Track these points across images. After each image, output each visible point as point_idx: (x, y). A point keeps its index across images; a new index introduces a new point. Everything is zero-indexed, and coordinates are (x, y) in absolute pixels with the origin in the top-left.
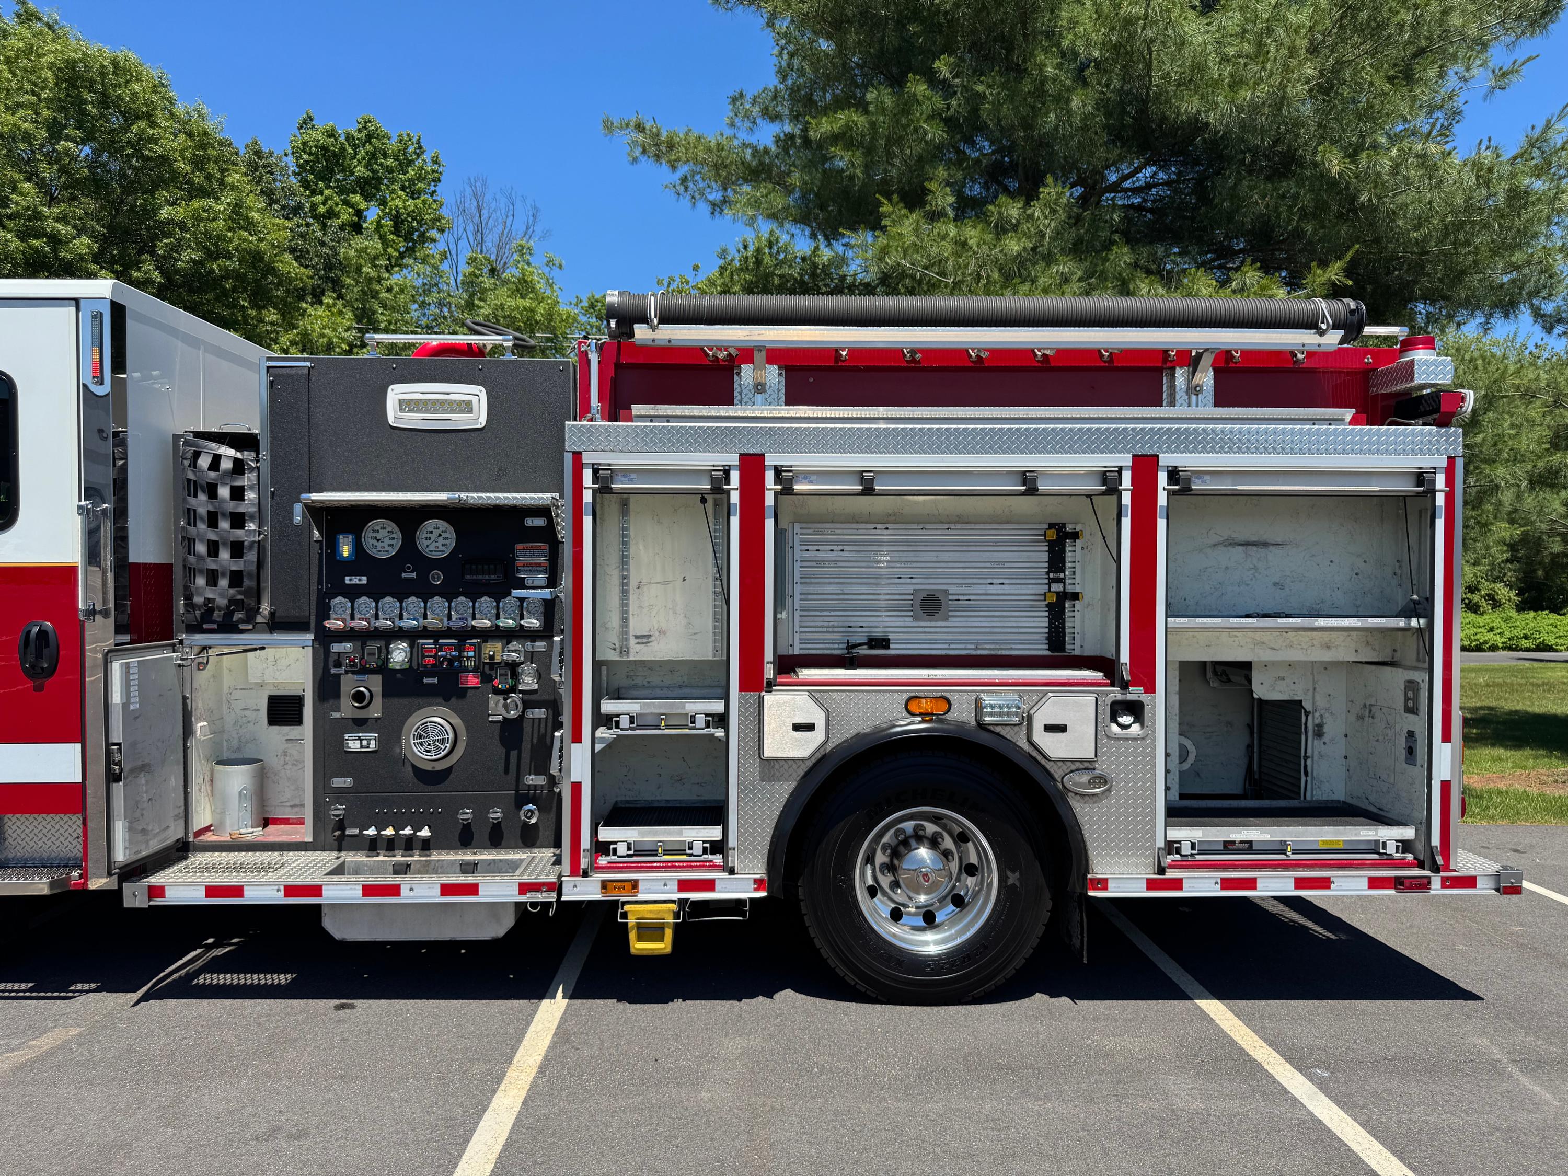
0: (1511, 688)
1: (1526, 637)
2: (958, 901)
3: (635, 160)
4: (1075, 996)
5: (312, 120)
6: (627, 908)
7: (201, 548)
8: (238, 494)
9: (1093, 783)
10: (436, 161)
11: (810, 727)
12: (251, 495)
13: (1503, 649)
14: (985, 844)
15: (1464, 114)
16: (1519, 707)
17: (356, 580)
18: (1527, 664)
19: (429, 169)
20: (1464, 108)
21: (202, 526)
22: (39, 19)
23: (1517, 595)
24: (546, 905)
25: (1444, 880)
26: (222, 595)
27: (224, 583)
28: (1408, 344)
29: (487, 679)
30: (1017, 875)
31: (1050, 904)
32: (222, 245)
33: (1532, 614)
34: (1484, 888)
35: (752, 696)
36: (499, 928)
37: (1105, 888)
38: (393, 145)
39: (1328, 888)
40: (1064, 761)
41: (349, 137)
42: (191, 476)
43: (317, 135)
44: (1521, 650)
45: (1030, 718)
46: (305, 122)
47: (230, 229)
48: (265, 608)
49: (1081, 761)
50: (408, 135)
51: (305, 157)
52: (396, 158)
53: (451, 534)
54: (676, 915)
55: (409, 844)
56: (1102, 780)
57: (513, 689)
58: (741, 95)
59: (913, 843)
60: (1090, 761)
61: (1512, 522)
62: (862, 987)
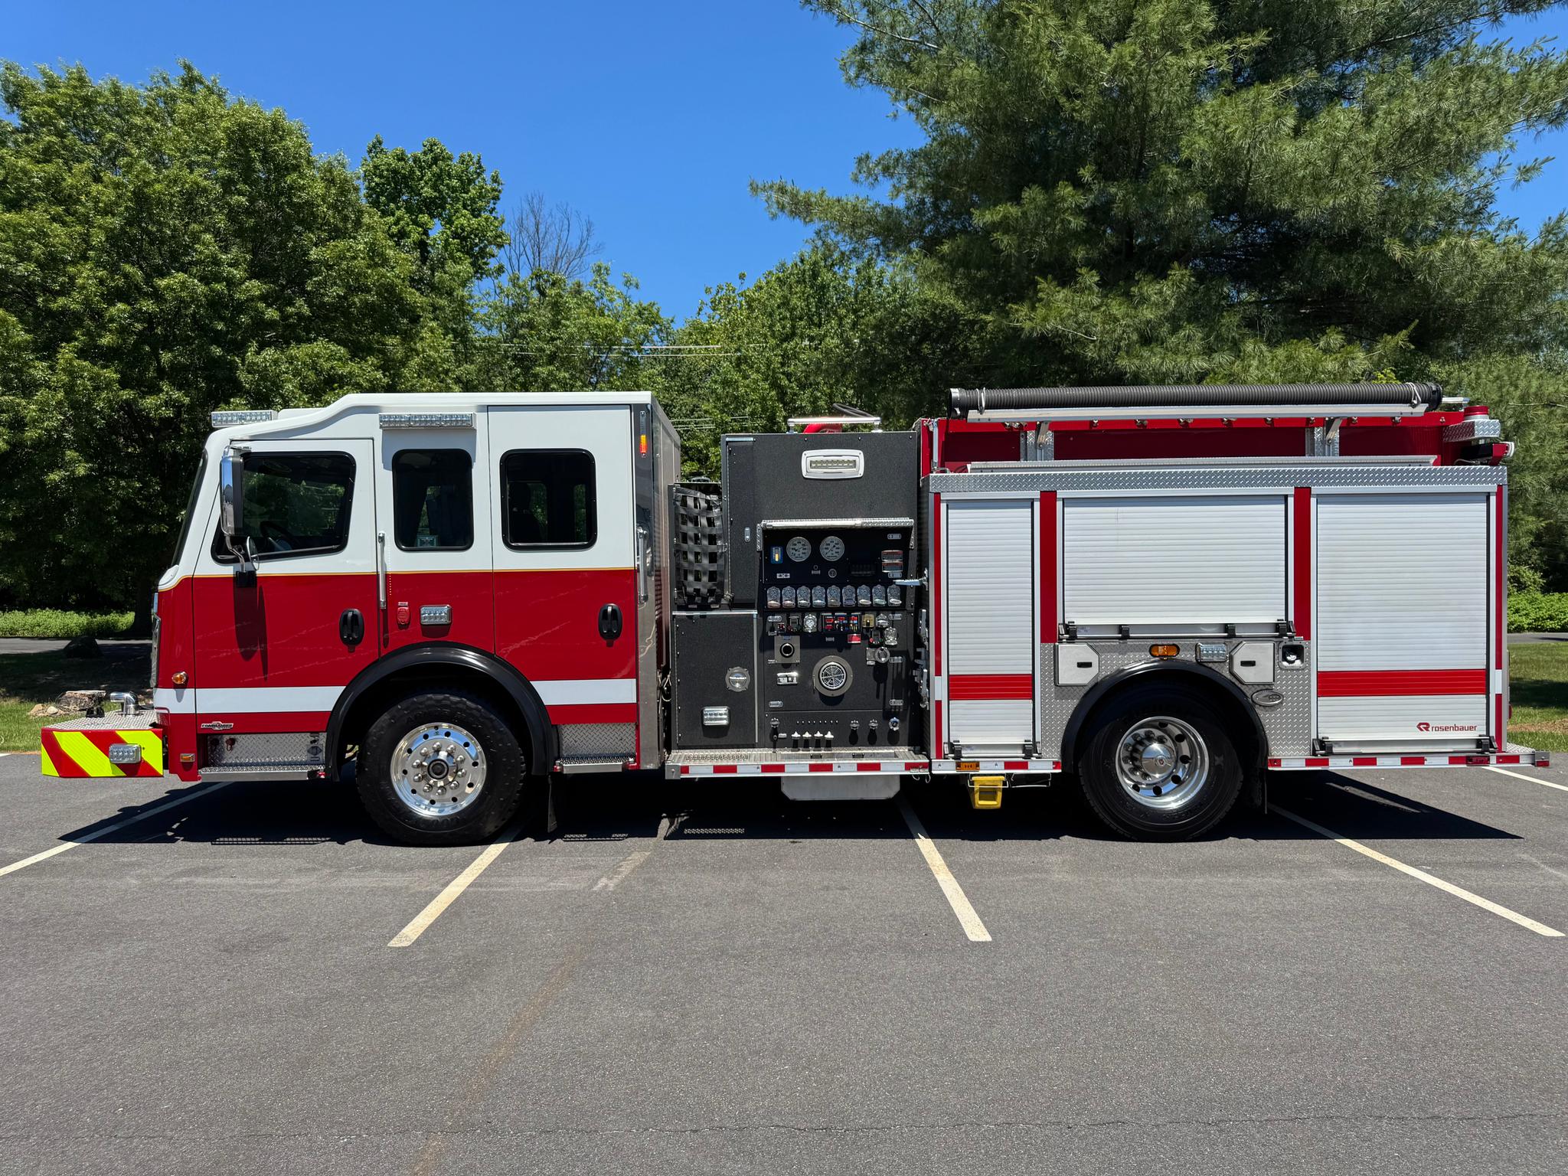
0: (1538, 665)
1: (1551, 618)
2: (1177, 780)
3: (774, 217)
4: (1256, 838)
5: (380, 143)
6: (974, 778)
7: (691, 557)
8: (711, 522)
9: (1270, 698)
10: (495, 180)
11: (1088, 665)
12: (718, 523)
13: (1529, 629)
14: (1200, 740)
15: (1497, 198)
16: (1546, 677)
17: (783, 576)
18: (1553, 643)
19: (489, 187)
20: (1496, 193)
21: (691, 543)
22: (201, 83)
23: (1542, 577)
24: (923, 777)
25: (1498, 758)
26: (704, 586)
27: (705, 579)
28: (1471, 410)
29: (864, 637)
30: (1222, 758)
31: (1241, 778)
32: (362, 280)
33: (1557, 595)
34: (1525, 762)
35: (1050, 646)
36: (891, 792)
37: (1279, 765)
38: (455, 166)
39: (1423, 763)
40: (1253, 685)
41: (416, 160)
42: (682, 512)
43: (388, 159)
44: (1546, 630)
45: (1231, 658)
46: (374, 146)
47: (369, 266)
48: (728, 595)
49: (1264, 684)
50: (469, 156)
51: (376, 179)
52: (460, 178)
53: (841, 546)
54: (1004, 784)
55: (818, 743)
56: (1279, 696)
57: (882, 644)
58: (867, 157)
59: (1147, 742)
60: (1270, 684)
61: (1538, 514)
62: (1121, 831)
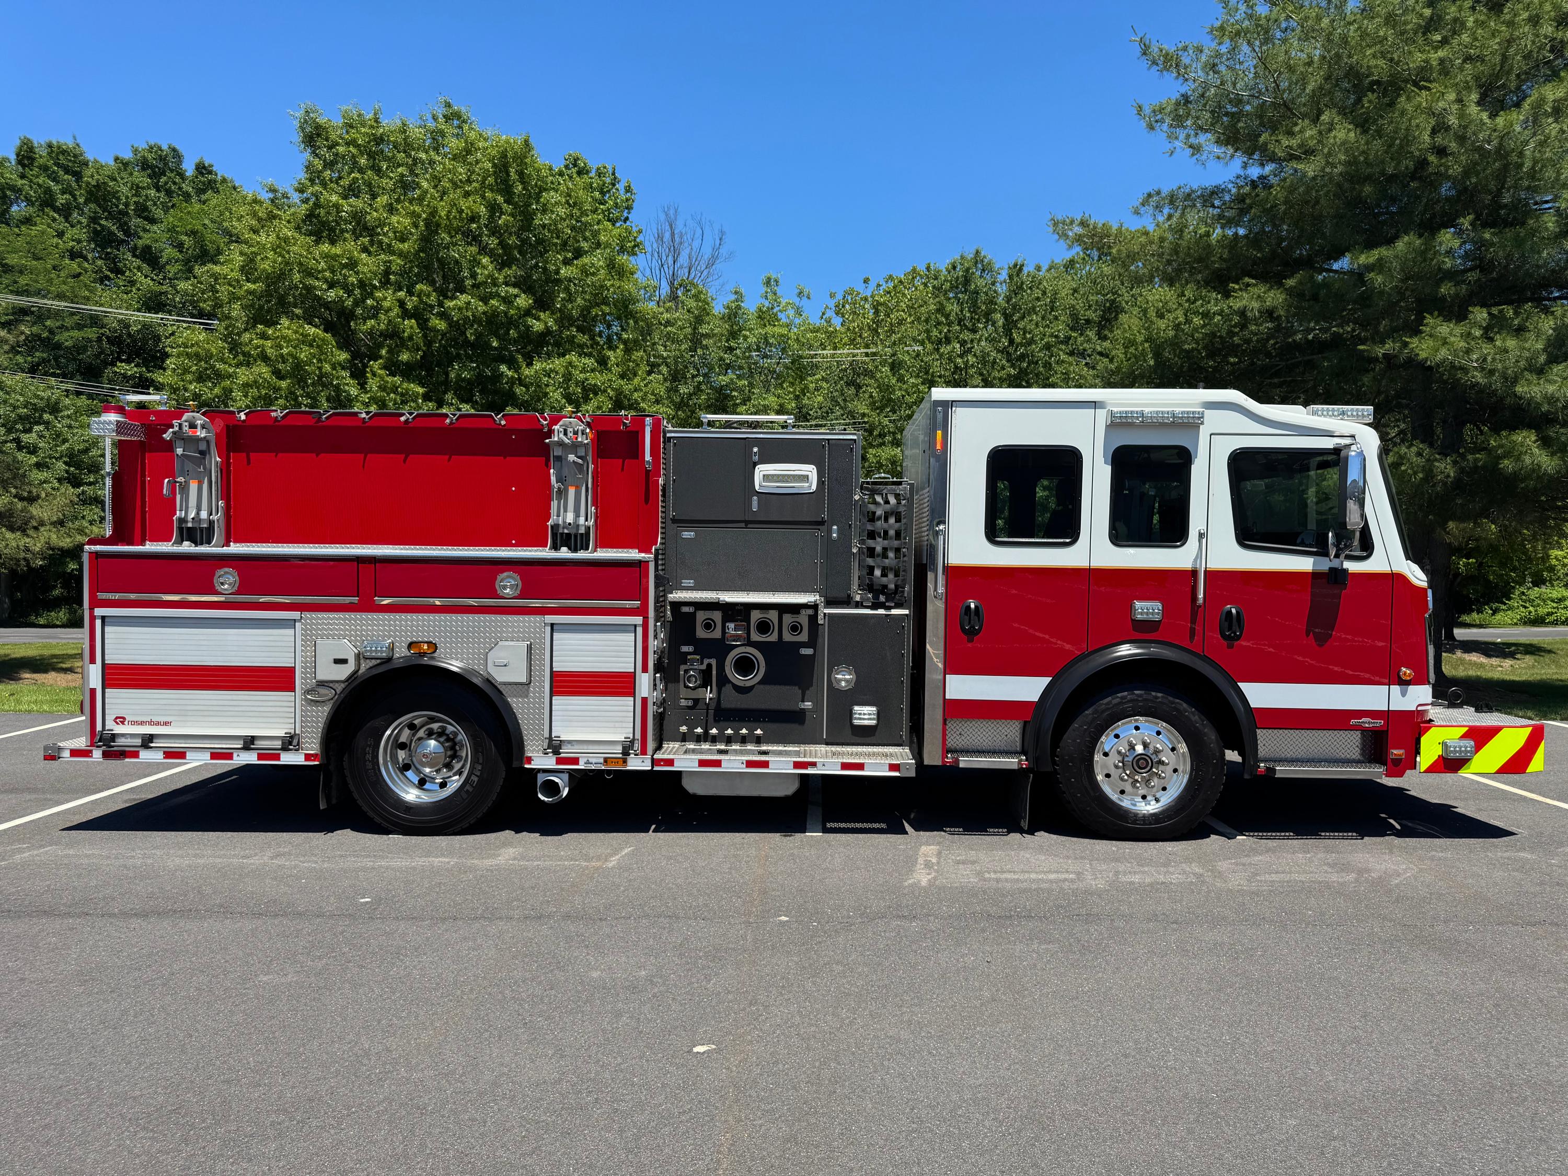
10: (628, 189)
19: (623, 197)
50: (605, 168)
52: (601, 190)
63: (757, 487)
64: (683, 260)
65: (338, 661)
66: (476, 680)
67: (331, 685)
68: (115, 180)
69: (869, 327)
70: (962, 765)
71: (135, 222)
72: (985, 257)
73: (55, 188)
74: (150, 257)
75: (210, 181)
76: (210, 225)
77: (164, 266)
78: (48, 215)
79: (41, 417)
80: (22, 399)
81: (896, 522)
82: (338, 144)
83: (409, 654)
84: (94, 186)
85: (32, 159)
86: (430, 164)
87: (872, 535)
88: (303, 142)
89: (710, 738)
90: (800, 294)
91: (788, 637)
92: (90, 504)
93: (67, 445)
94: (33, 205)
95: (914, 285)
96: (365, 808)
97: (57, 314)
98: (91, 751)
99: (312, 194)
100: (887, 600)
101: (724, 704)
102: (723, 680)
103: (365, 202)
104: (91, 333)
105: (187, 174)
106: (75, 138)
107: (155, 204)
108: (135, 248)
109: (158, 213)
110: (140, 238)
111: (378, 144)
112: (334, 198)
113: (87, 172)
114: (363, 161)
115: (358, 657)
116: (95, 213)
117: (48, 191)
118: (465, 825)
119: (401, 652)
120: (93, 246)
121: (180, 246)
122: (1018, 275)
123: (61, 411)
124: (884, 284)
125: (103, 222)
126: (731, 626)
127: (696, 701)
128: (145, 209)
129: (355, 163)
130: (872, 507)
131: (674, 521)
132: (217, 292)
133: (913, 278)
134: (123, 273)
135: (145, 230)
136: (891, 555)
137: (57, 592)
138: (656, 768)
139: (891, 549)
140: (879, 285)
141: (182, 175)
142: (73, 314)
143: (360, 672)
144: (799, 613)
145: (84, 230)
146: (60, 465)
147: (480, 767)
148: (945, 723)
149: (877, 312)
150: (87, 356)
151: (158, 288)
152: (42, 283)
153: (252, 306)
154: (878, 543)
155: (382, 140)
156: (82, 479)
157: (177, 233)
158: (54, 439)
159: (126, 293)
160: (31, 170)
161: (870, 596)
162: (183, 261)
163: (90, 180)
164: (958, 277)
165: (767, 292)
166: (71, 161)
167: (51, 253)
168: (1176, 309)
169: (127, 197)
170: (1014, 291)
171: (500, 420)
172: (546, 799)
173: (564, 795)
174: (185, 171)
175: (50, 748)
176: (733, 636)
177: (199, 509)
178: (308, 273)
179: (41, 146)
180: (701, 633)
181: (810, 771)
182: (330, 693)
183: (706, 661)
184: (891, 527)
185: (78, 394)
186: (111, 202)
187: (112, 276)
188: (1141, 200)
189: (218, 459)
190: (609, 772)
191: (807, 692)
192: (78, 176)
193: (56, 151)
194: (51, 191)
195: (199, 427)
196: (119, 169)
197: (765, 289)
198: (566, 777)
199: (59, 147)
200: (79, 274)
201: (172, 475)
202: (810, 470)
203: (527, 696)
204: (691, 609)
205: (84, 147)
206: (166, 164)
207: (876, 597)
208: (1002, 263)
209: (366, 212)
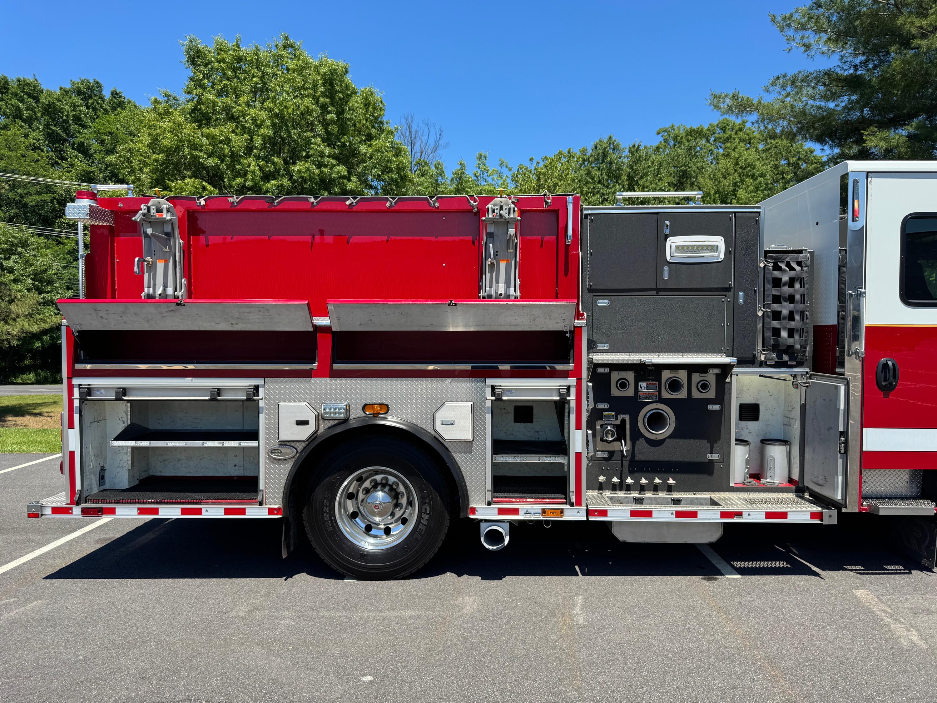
63: (668, 258)
64: (417, 148)
65: (299, 423)
66: (425, 439)
67: (293, 444)
68: (61, 101)
69: (534, 188)
70: (881, 513)
71: (73, 127)
72: (615, 141)
73: (22, 107)
74: (83, 149)
75: (120, 103)
76: (121, 129)
77: (92, 155)
78: (18, 124)
79: (16, 250)
80: (3, 238)
81: (801, 287)
82: (212, 62)
83: (364, 415)
84: (47, 105)
85: (8, 89)
86: (273, 76)
87: (777, 299)
88: (188, 62)
89: (624, 487)
90: (501, 165)
91: (696, 394)
92: (48, 305)
93: (33, 267)
94: (8, 118)
95: (560, 162)
96: (323, 556)
97: (25, 185)
98: (71, 509)
99: (196, 95)
100: (790, 360)
101: (639, 457)
102: (636, 435)
103: (232, 100)
104: (47, 197)
105: (106, 98)
106: (34, 76)
107: (86, 116)
108: (74, 144)
109: (88, 121)
110: (76, 137)
111: (238, 63)
112: (212, 97)
113: (42, 97)
114: (230, 73)
115: (319, 418)
116: (48, 122)
117: (18, 108)
118: (413, 570)
119: (357, 413)
120: (47, 143)
121: (102, 142)
122: (637, 152)
123: (29, 246)
124: (541, 161)
125: (53, 128)
126: (644, 384)
127: (611, 453)
128: (80, 119)
129: (225, 74)
130: (777, 274)
131: (590, 290)
132: (132, 162)
133: (560, 158)
134: (66, 160)
135: (80, 133)
136: (797, 317)
137: (27, 362)
138: (591, 518)
139: (797, 312)
140: (538, 163)
141: (102, 98)
142: (34, 185)
143: (320, 432)
144: (706, 372)
145: (41, 133)
146: (29, 280)
147: (427, 517)
148: (861, 473)
149: (539, 179)
150: (43, 212)
151: (89, 169)
152: (15, 166)
153: (157, 170)
154: (784, 307)
155: (241, 59)
156: (43, 289)
157: (101, 133)
158: (24, 264)
159: (69, 172)
160: (7, 96)
161: (774, 355)
162: (104, 151)
163: (44, 101)
164: (599, 154)
165: (479, 164)
166: (32, 90)
167: (20, 147)
168: (734, 173)
169: (68, 112)
170: (634, 162)
171: (434, 202)
172: (491, 548)
173: (506, 544)
174: (104, 96)
175: (34, 507)
176: (645, 394)
177: (165, 286)
178: (194, 147)
179: (13, 81)
180: (615, 392)
181: (736, 520)
182: (290, 452)
183: (621, 417)
184: (796, 291)
185: (39, 235)
186: (58, 115)
187: (59, 161)
188: (771, 82)
189: (181, 241)
190: (547, 522)
191: (715, 445)
192: (37, 99)
193: (23, 85)
194: (19, 108)
195: (165, 211)
196: (63, 94)
197: (478, 162)
198: (507, 526)
199: (24, 81)
200: (38, 160)
201: (140, 256)
202: (719, 241)
203: (471, 453)
204: (606, 370)
205: (40, 81)
206: (92, 92)
207: (780, 356)
208: (625, 144)
209: (232, 107)
